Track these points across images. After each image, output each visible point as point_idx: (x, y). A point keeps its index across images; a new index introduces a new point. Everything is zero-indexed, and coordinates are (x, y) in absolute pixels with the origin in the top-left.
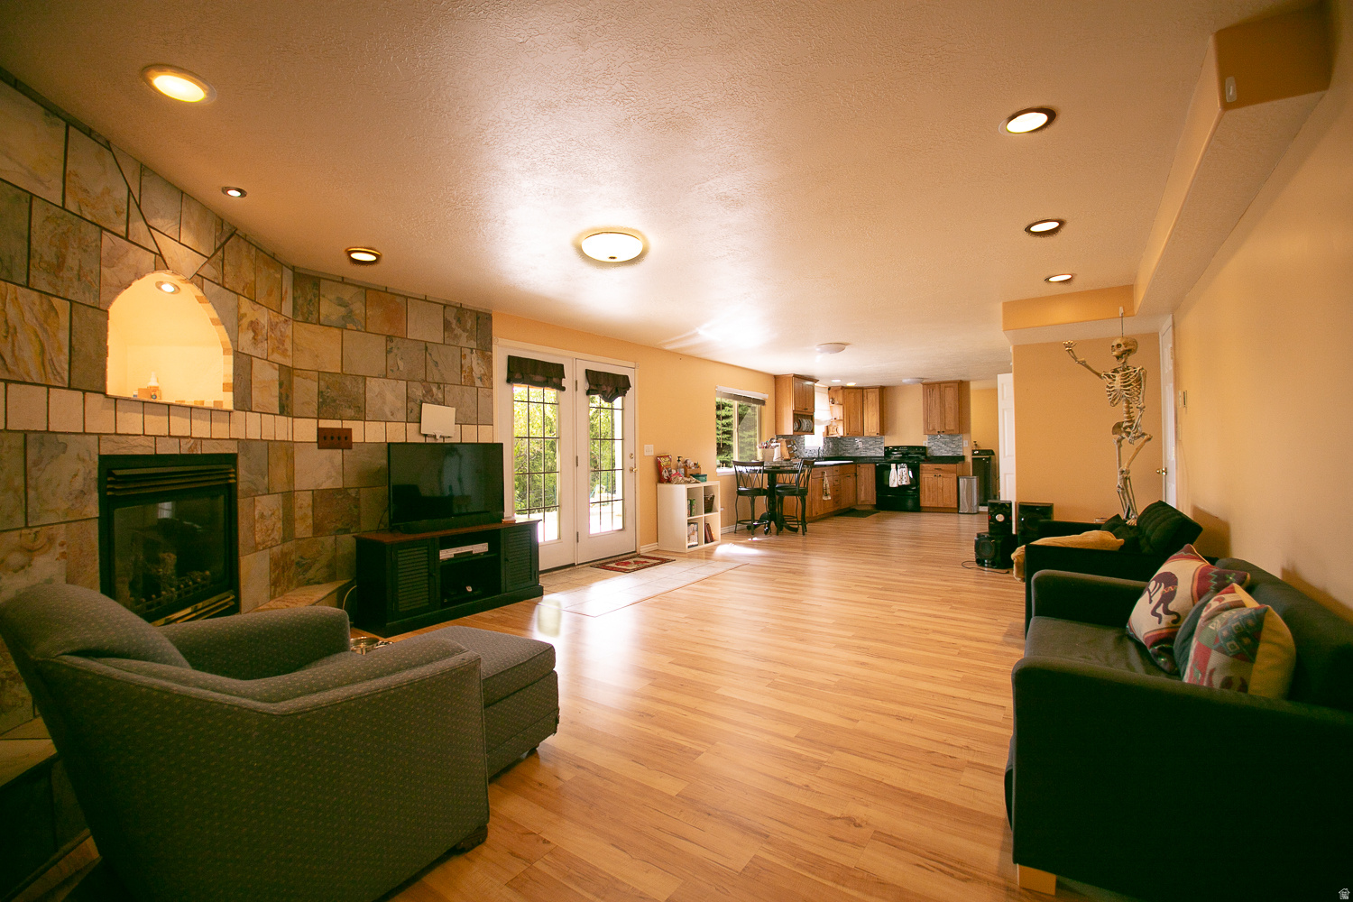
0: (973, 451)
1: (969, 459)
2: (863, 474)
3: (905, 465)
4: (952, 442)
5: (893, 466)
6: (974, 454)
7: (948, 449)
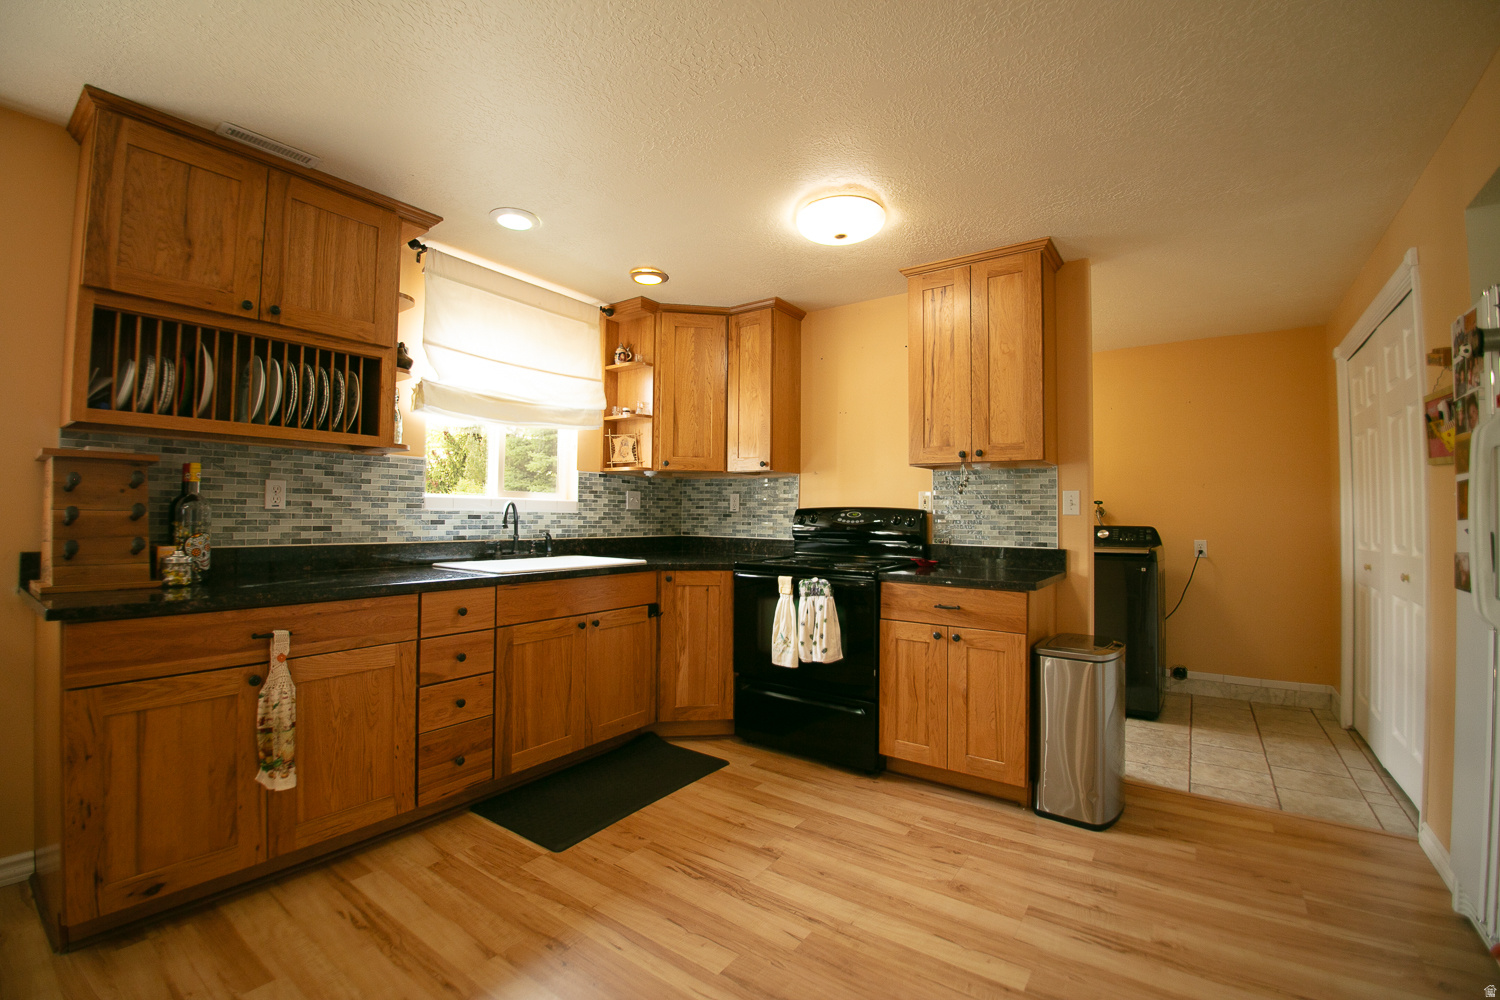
0: (1097, 529)
1: (1082, 566)
2: (685, 608)
3: (824, 585)
4: (1019, 496)
5: (785, 583)
6: (1098, 542)
7: (1004, 521)
